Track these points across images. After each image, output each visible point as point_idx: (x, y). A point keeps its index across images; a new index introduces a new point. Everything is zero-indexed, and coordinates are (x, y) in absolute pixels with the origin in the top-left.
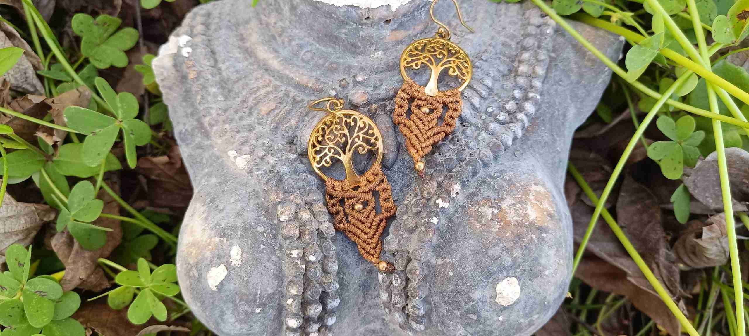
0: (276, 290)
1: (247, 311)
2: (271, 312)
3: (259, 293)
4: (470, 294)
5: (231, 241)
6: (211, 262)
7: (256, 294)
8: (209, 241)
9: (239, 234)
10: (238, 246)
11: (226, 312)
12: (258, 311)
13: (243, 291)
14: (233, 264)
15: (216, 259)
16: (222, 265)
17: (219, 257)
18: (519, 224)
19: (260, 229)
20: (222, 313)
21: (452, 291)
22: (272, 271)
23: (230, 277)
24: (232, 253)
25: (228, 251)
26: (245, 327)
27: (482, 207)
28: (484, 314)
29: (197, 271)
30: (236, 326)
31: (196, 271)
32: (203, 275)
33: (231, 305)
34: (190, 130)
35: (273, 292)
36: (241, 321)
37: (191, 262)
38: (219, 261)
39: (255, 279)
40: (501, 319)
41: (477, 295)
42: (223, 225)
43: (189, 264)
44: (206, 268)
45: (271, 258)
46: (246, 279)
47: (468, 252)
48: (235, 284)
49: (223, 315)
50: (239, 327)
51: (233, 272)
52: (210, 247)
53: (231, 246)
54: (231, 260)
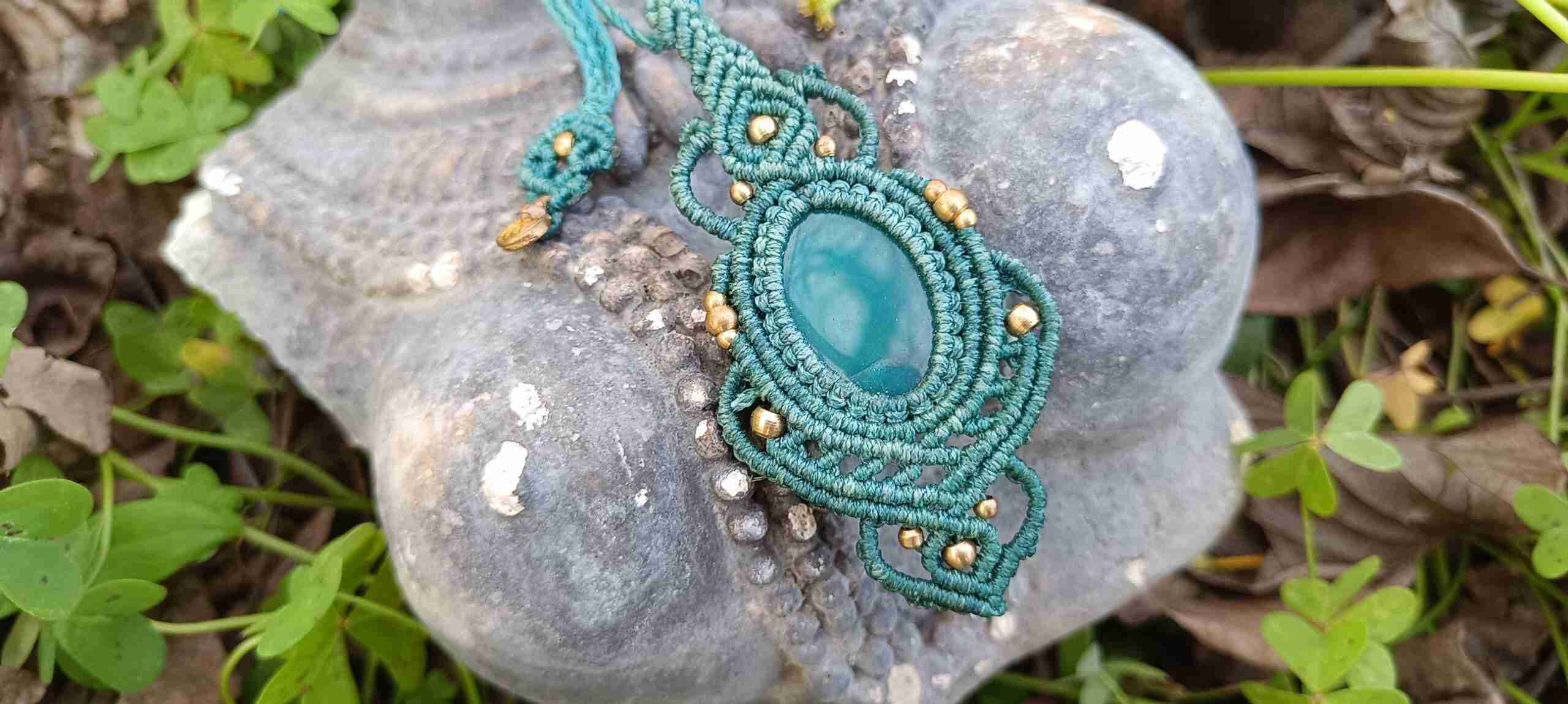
0: (659, 426)
1: (616, 517)
2: (673, 489)
3: (622, 452)
4: (1069, 199)
5: (500, 386)
6: (477, 459)
7: (618, 459)
8: (450, 424)
9: (511, 362)
10: (521, 384)
11: (570, 558)
12: (641, 500)
13: (586, 469)
14: (530, 427)
15: (487, 445)
16: (507, 445)
17: (491, 436)
18: (1071, 42)
19: (553, 326)
20: (562, 567)
21: (1030, 216)
22: (626, 386)
23: (537, 458)
24: (515, 407)
25: (505, 409)
26: (632, 569)
27: (983, 53)
28: (1121, 229)
29: (456, 510)
30: (608, 587)
31: (452, 514)
32: (475, 508)
33: (570, 531)
34: (306, 321)
35: (653, 433)
36: (613, 559)
37: (431, 503)
38: (494, 444)
39: (598, 424)
40: (1161, 226)
41: (1081, 193)
42: (466, 376)
43: (430, 513)
44: (473, 484)
45: (608, 363)
46: (577, 436)
47: (1010, 126)
48: (556, 468)
49: (566, 574)
50: (616, 580)
51: (538, 443)
52: (460, 432)
53: (505, 394)
54: (520, 423)
